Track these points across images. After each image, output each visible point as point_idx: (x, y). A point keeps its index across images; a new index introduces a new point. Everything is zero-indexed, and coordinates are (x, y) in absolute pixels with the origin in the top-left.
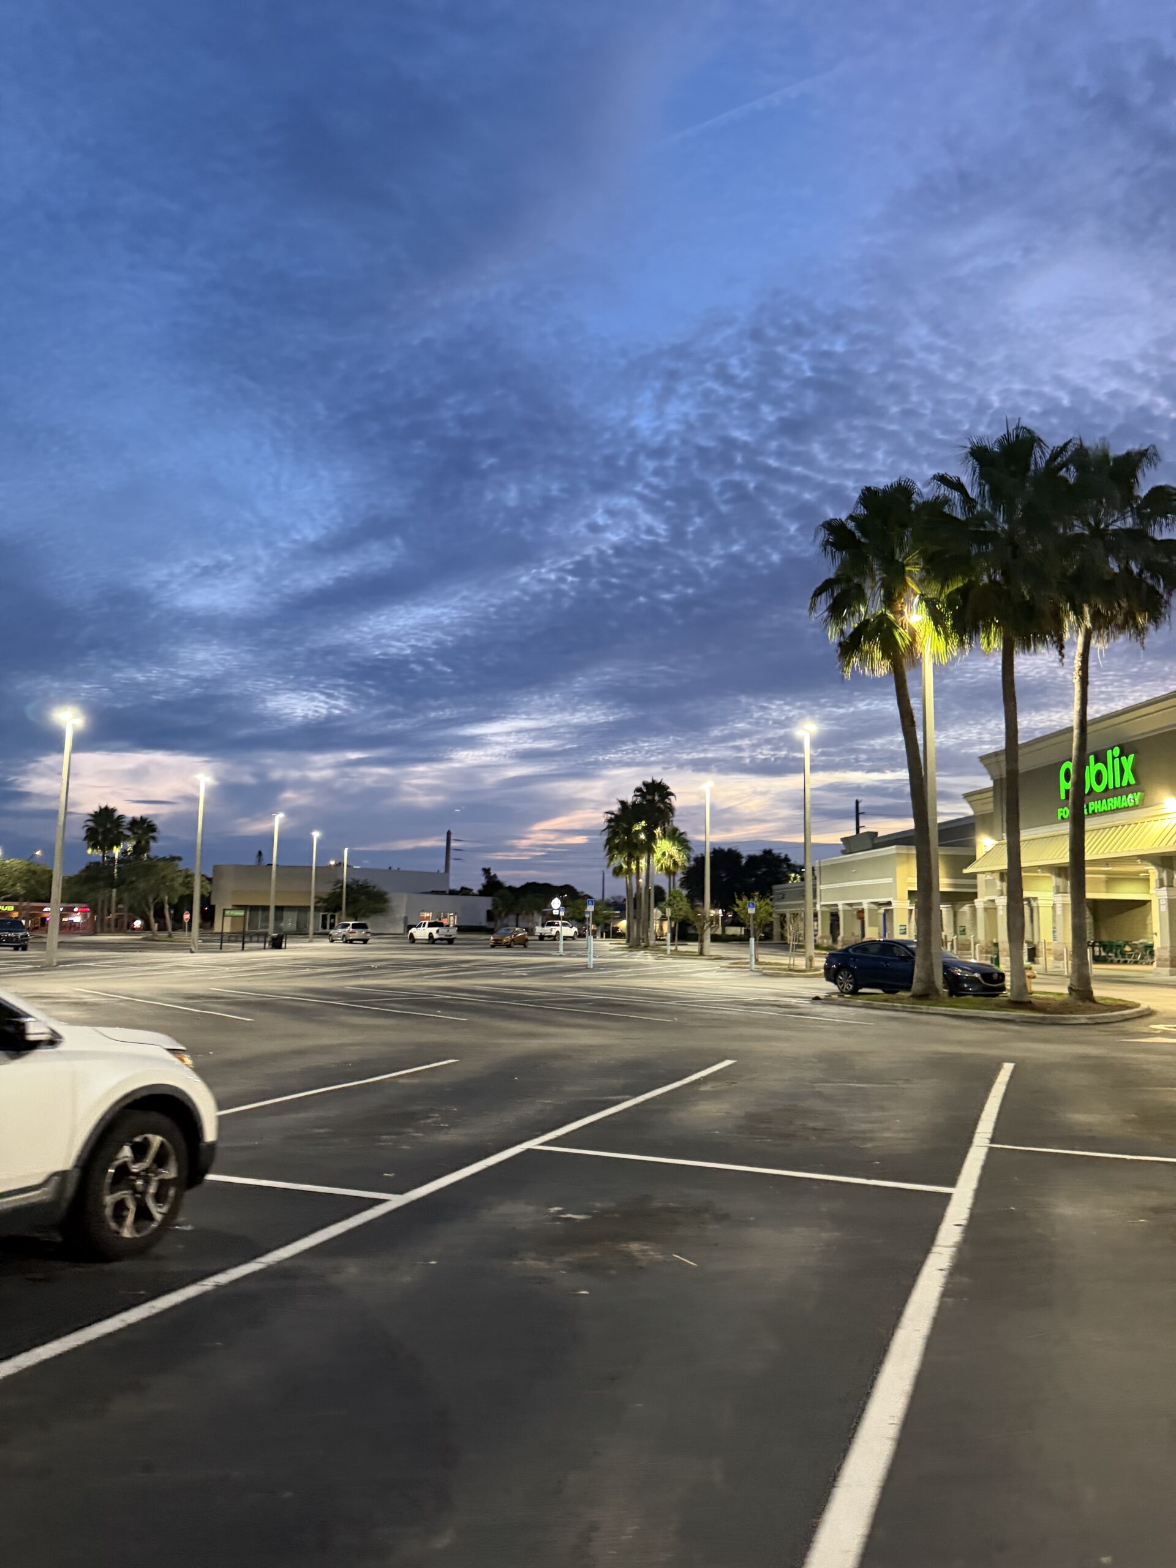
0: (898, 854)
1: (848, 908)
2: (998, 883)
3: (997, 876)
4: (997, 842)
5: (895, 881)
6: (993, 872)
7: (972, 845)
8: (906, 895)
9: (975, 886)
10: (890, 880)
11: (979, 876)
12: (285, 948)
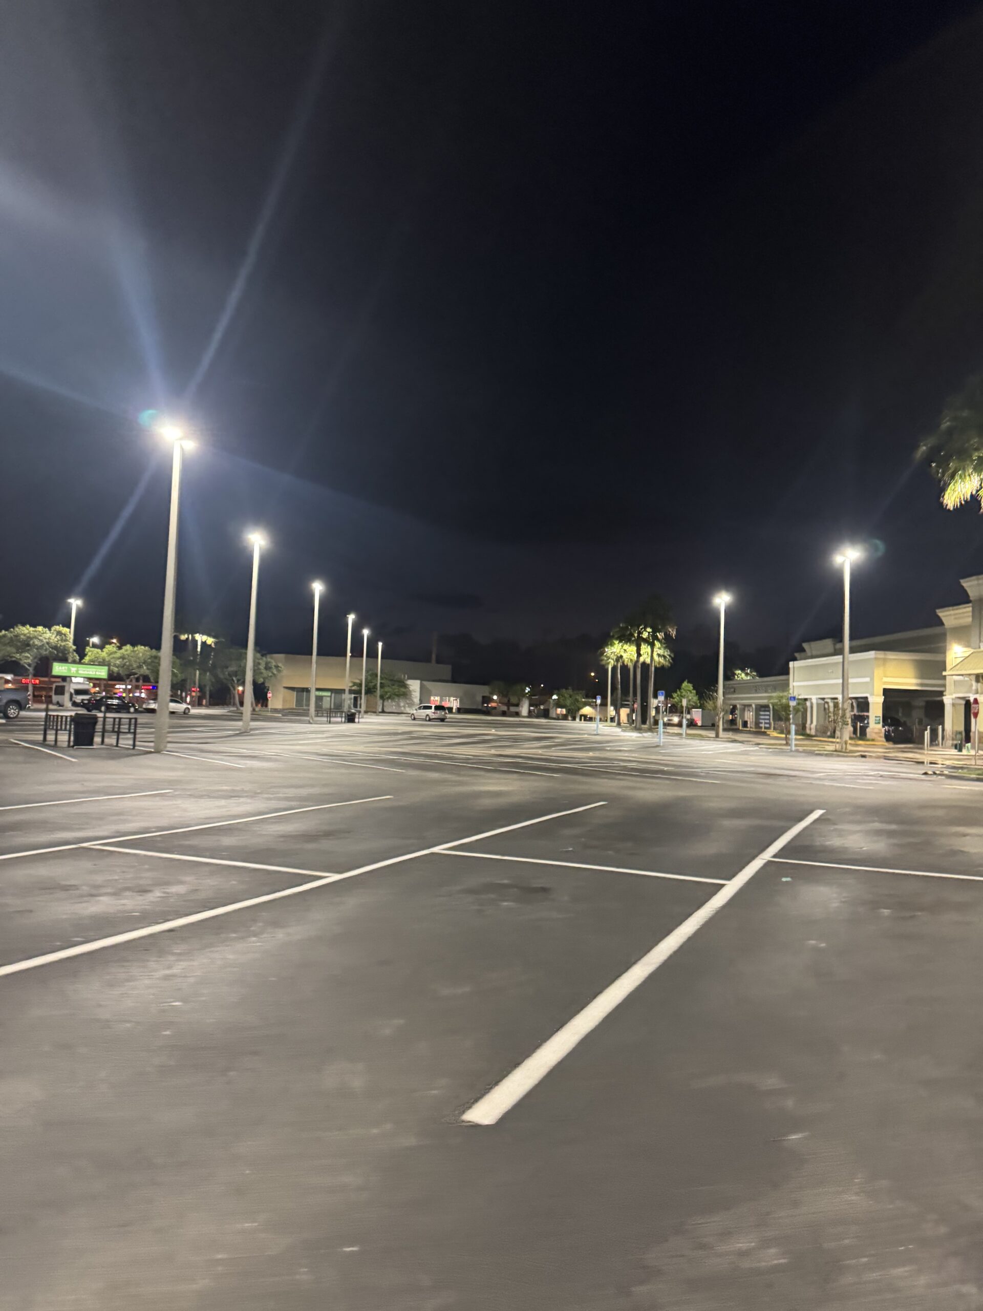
0: (876, 659)
1: (822, 702)
2: (974, 683)
3: (973, 678)
4: (972, 651)
5: (872, 679)
6: (970, 675)
7: (943, 651)
8: (881, 692)
9: (944, 686)
10: (867, 679)
11: (947, 677)
12: (359, 722)
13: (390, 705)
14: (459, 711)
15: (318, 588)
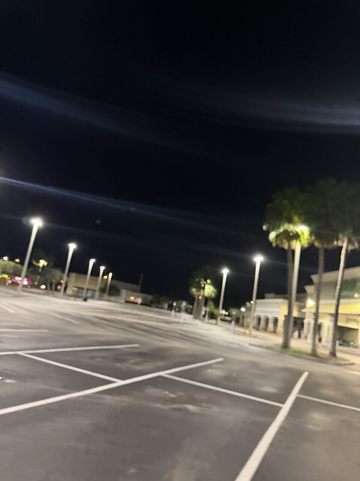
0: (282, 302)
1: (264, 317)
2: (312, 316)
5: (281, 311)
6: (311, 312)
7: (305, 303)
8: (283, 316)
9: (305, 316)
10: (278, 310)
11: (306, 313)
13: (112, 298)
14: (141, 304)
15: (72, 247)
